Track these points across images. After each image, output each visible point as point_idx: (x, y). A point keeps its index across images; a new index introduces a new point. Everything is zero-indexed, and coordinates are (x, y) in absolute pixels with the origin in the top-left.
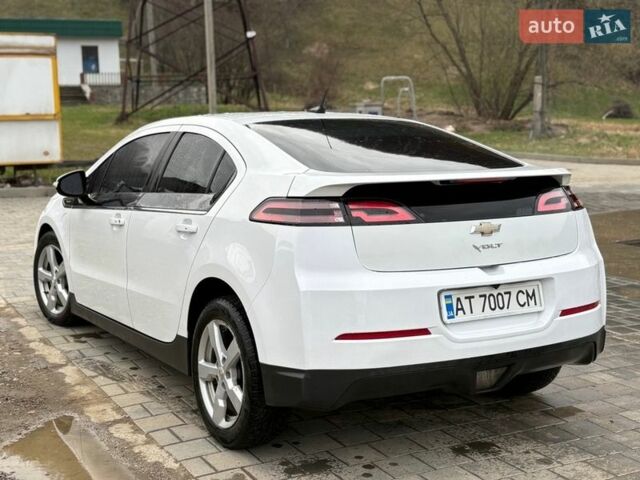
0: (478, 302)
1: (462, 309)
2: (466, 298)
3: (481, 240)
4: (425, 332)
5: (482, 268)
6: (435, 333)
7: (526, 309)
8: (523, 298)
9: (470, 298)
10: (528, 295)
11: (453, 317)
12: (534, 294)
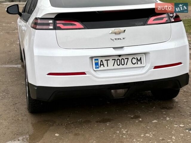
0: (111, 62)
1: (103, 65)
2: (105, 60)
3: (114, 36)
4: (84, 73)
5: (114, 48)
6: (88, 74)
7: (136, 65)
8: (134, 61)
9: (107, 60)
10: (137, 59)
11: (98, 68)
12: (140, 59)
